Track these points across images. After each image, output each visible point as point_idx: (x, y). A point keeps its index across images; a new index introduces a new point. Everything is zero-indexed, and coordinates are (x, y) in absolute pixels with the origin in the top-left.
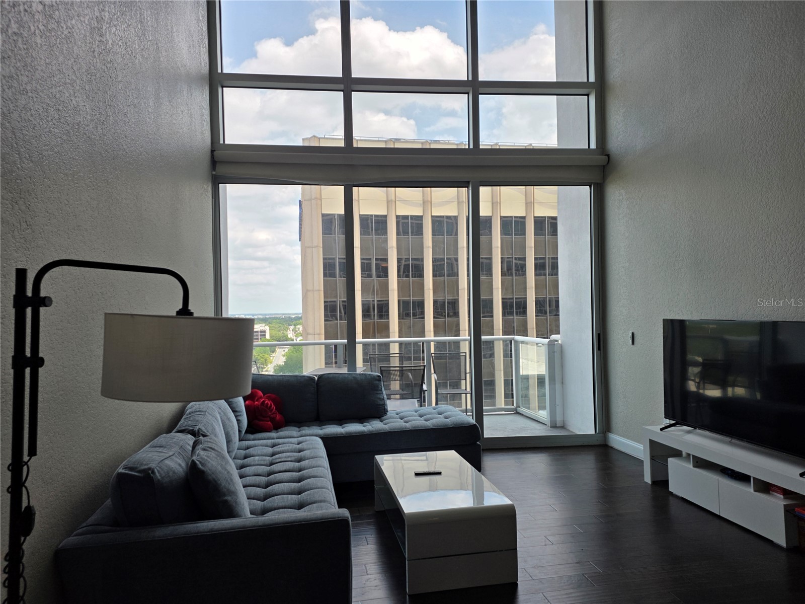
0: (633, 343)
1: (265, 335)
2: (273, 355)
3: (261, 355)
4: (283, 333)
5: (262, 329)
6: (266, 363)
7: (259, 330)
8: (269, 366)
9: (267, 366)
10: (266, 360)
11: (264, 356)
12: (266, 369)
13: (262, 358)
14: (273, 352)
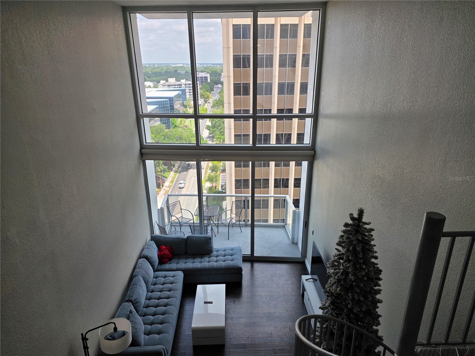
0: (313, 234)
1: (207, 80)
2: (212, 92)
3: (205, 93)
4: (218, 78)
5: (206, 75)
6: (208, 98)
7: (204, 76)
8: (210, 99)
9: (209, 100)
10: (208, 96)
11: (207, 93)
12: (208, 102)
13: (206, 95)
14: (212, 91)
